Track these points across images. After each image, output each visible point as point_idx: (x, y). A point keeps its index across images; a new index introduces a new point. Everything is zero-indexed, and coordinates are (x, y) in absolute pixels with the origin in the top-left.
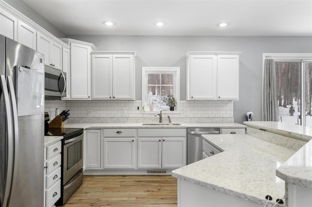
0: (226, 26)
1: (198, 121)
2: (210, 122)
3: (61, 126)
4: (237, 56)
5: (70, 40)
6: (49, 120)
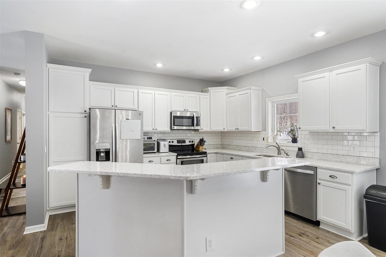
1: (322, 158)
2: (338, 161)
3: (199, 149)
4: (364, 65)
5: (209, 88)
6: (194, 144)
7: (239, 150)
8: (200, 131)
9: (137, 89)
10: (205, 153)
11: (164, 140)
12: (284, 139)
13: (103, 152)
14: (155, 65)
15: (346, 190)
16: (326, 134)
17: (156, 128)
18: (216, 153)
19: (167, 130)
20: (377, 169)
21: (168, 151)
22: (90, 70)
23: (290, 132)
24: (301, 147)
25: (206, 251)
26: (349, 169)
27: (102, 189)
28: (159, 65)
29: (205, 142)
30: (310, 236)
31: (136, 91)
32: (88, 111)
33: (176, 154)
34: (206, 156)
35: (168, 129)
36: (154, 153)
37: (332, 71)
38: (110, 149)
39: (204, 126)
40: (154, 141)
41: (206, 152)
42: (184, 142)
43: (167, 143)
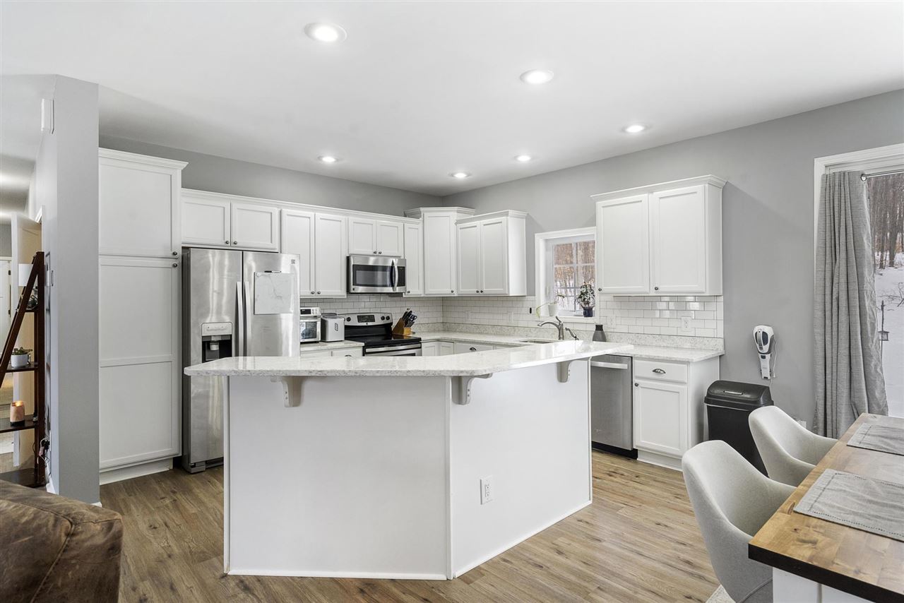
0: (643, 131)
3: (403, 333)
4: (701, 186)
5: (422, 209)
6: (392, 324)
7: (481, 333)
8: (404, 296)
9: (278, 206)
10: (418, 341)
11: (333, 315)
12: (568, 310)
13: (215, 342)
14: (320, 158)
15: (678, 393)
16: (642, 299)
17: (317, 291)
18: (438, 340)
19: (340, 294)
20: (720, 356)
21: (343, 339)
22: (184, 164)
23: (580, 297)
24: (601, 324)
25: (481, 503)
26: (682, 357)
27: (286, 406)
28: (329, 160)
29: (414, 318)
30: (626, 474)
31: (276, 211)
32: (180, 252)
33: (363, 344)
34: (420, 348)
35: (340, 291)
36: (315, 342)
37: (652, 192)
38: (231, 335)
39: (414, 287)
40: (315, 317)
41: (420, 339)
42: (372, 318)
43: (341, 322)
